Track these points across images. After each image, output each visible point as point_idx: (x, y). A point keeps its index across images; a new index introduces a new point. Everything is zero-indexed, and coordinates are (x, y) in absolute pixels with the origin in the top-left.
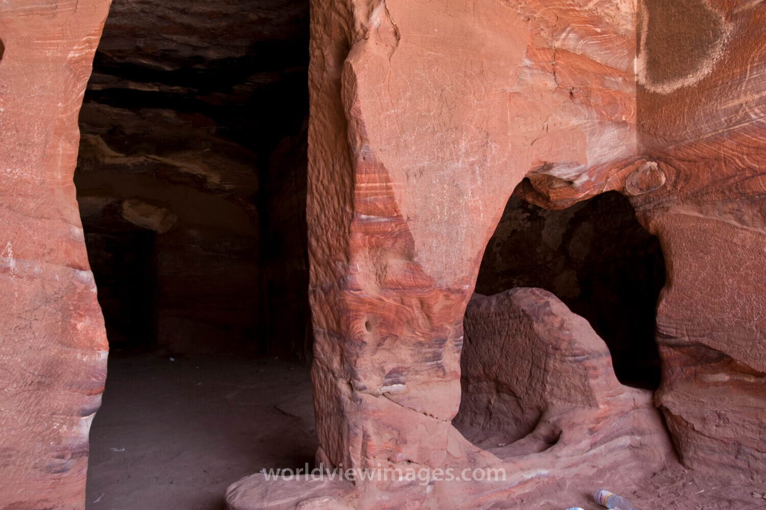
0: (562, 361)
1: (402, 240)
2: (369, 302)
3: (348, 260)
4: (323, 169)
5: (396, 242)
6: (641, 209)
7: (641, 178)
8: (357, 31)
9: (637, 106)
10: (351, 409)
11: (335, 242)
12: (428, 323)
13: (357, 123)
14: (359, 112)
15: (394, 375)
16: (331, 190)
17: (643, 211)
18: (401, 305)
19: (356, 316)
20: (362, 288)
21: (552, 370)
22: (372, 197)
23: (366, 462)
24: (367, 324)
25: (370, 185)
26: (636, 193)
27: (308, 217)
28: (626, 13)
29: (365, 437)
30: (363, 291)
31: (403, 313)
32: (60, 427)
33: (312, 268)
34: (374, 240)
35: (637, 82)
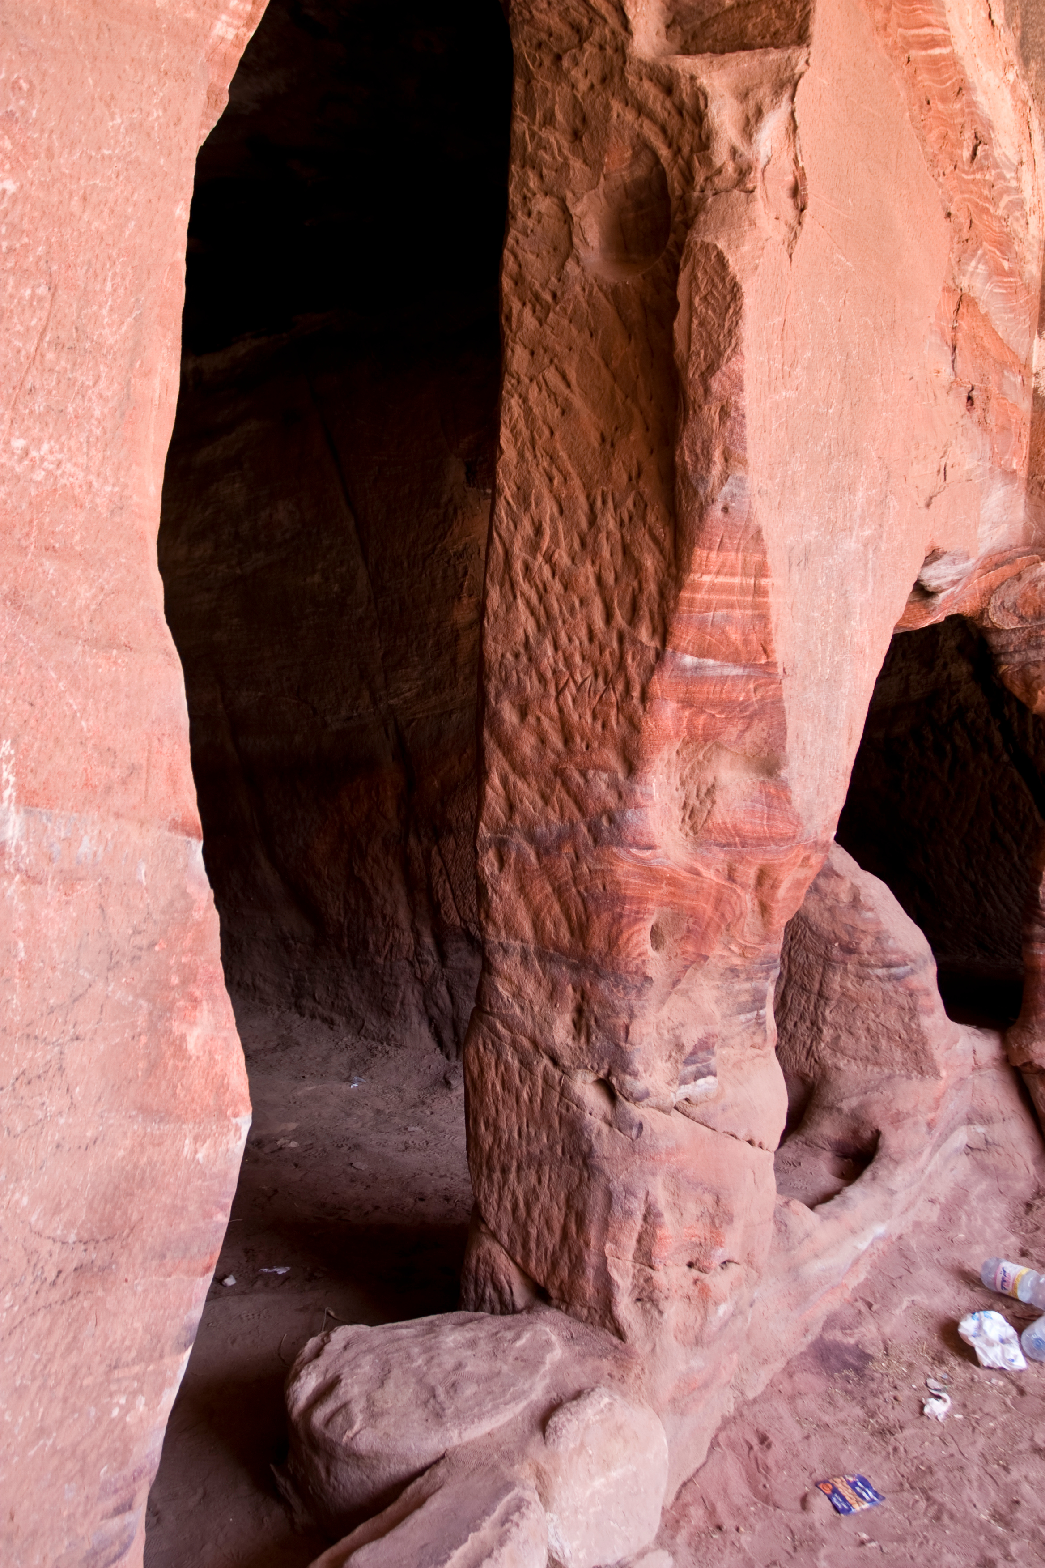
0: (861, 978)
1: (763, 724)
2: (671, 878)
3: (631, 769)
4: (552, 520)
5: (748, 727)
6: (1017, 658)
7: (1024, 594)
8: (718, 162)
9: (1031, 441)
10: (614, 1149)
11: (589, 719)
12: (759, 923)
13: (724, 413)
14: (738, 385)
15: (702, 1055)
16: (582, 579)
17: (1020, 663)
18: (727, 884)
19: (638, 913)
20: (657, 842)
21: (837, 996)
22: (720, 613)
23: (649, 1280)
24: (655, 934)
25: (721, 579)
26: (1010, 623)
27: (490, 643)
28: (1033, 237)
29: (651, 1219)
30: (659, 851)
31: (730, 903)
32: (127, 1409)
33: (495, 779)
34: (701, 720)
35: (1036, 390)
